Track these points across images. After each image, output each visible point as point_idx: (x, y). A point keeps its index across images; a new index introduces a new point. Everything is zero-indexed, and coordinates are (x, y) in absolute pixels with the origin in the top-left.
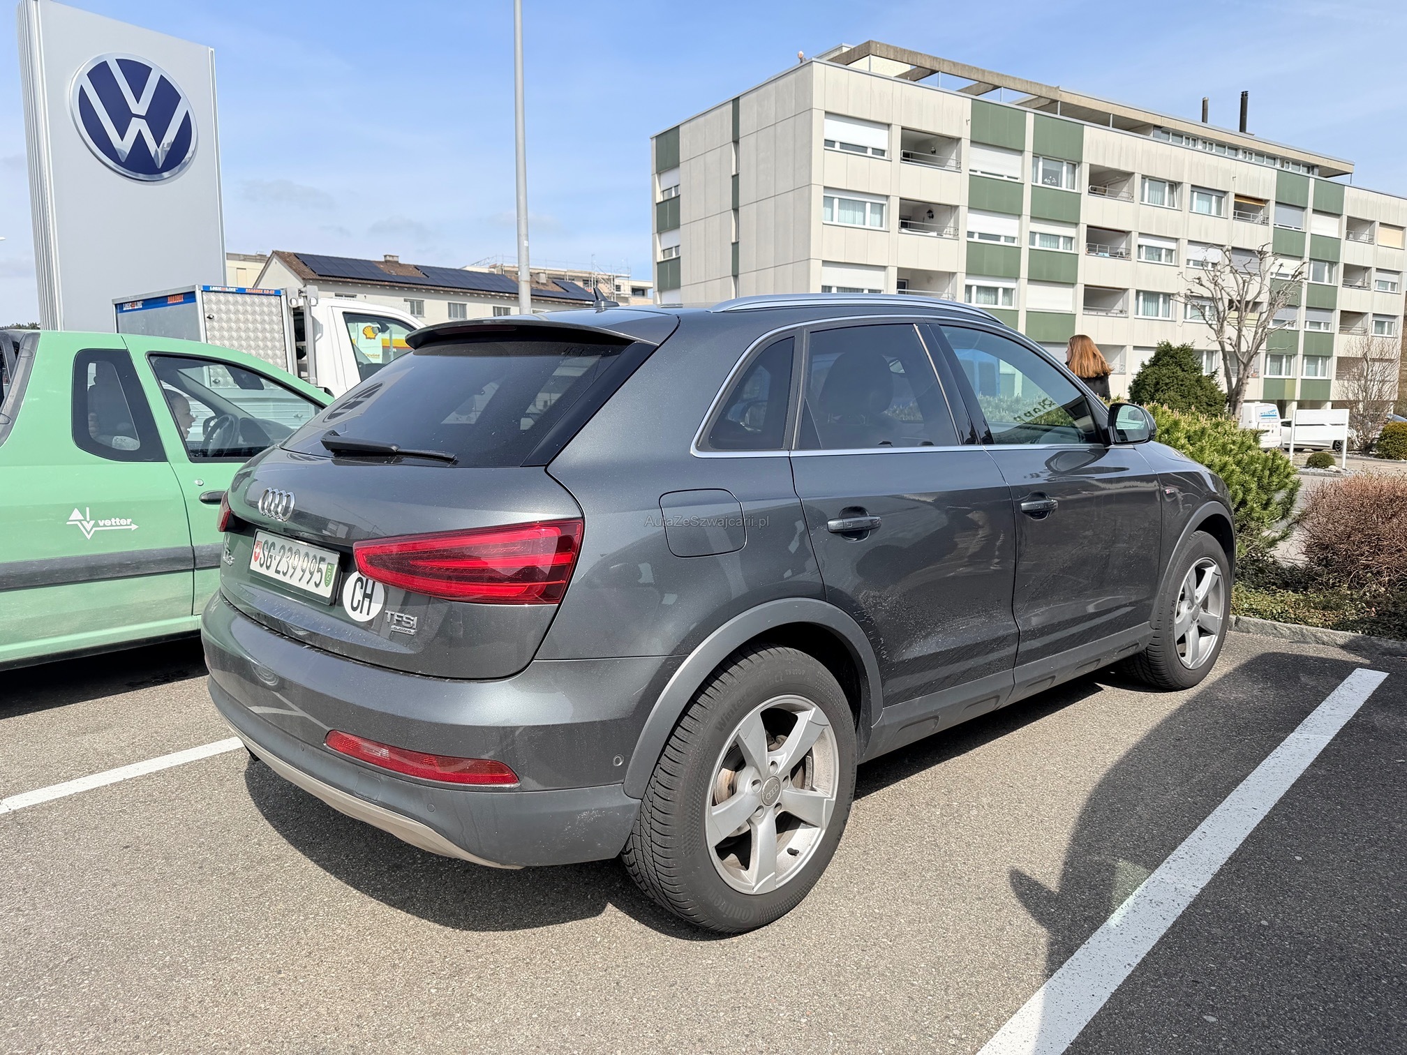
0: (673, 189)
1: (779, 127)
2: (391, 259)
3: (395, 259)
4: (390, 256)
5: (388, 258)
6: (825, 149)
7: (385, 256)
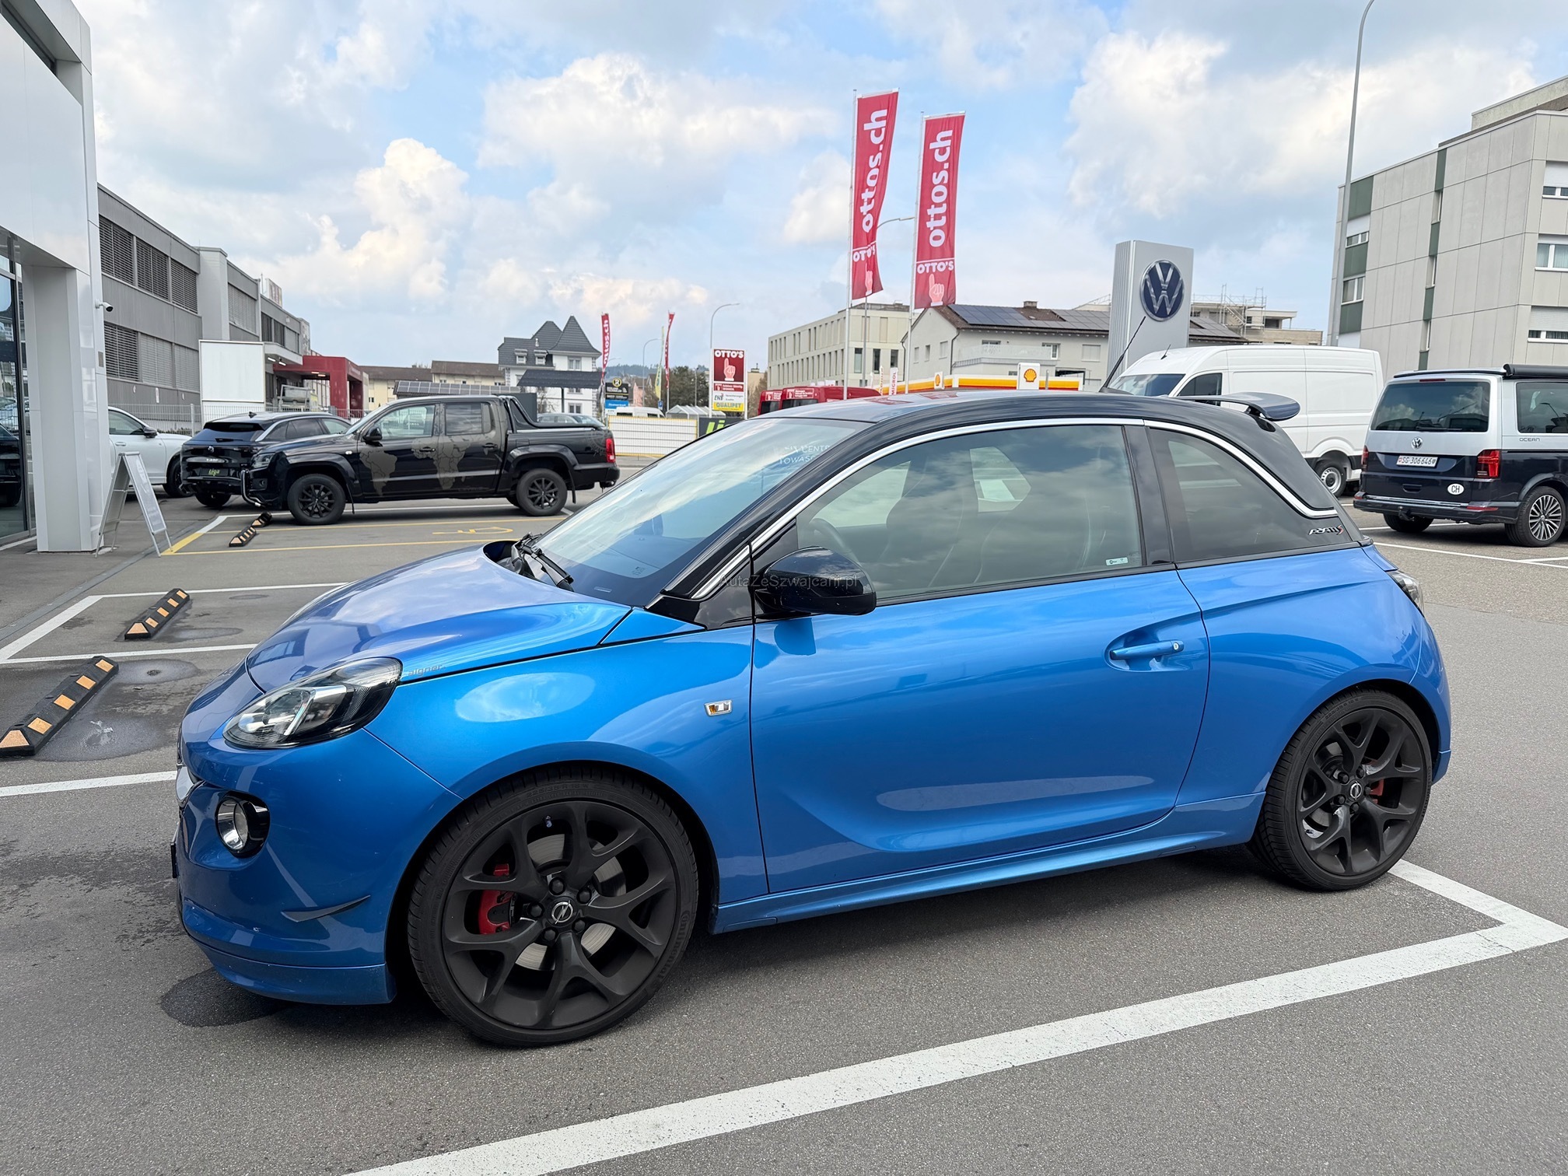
0: (1360, 236)
1: (1491, 178)
2: (1030, 305)
3: (1034, 305)
4: (1029, 302)
5: (1028, 305)
6: (1543, 198)
7: (1025, 303)
